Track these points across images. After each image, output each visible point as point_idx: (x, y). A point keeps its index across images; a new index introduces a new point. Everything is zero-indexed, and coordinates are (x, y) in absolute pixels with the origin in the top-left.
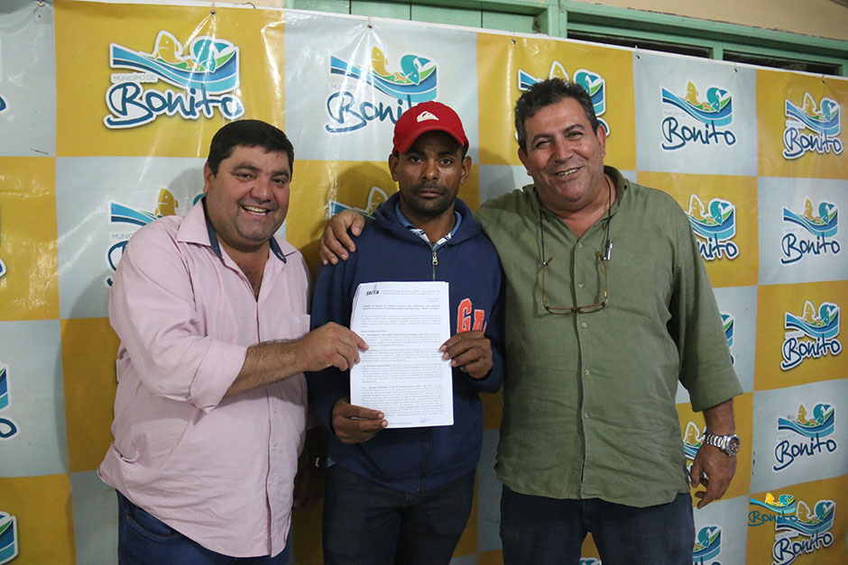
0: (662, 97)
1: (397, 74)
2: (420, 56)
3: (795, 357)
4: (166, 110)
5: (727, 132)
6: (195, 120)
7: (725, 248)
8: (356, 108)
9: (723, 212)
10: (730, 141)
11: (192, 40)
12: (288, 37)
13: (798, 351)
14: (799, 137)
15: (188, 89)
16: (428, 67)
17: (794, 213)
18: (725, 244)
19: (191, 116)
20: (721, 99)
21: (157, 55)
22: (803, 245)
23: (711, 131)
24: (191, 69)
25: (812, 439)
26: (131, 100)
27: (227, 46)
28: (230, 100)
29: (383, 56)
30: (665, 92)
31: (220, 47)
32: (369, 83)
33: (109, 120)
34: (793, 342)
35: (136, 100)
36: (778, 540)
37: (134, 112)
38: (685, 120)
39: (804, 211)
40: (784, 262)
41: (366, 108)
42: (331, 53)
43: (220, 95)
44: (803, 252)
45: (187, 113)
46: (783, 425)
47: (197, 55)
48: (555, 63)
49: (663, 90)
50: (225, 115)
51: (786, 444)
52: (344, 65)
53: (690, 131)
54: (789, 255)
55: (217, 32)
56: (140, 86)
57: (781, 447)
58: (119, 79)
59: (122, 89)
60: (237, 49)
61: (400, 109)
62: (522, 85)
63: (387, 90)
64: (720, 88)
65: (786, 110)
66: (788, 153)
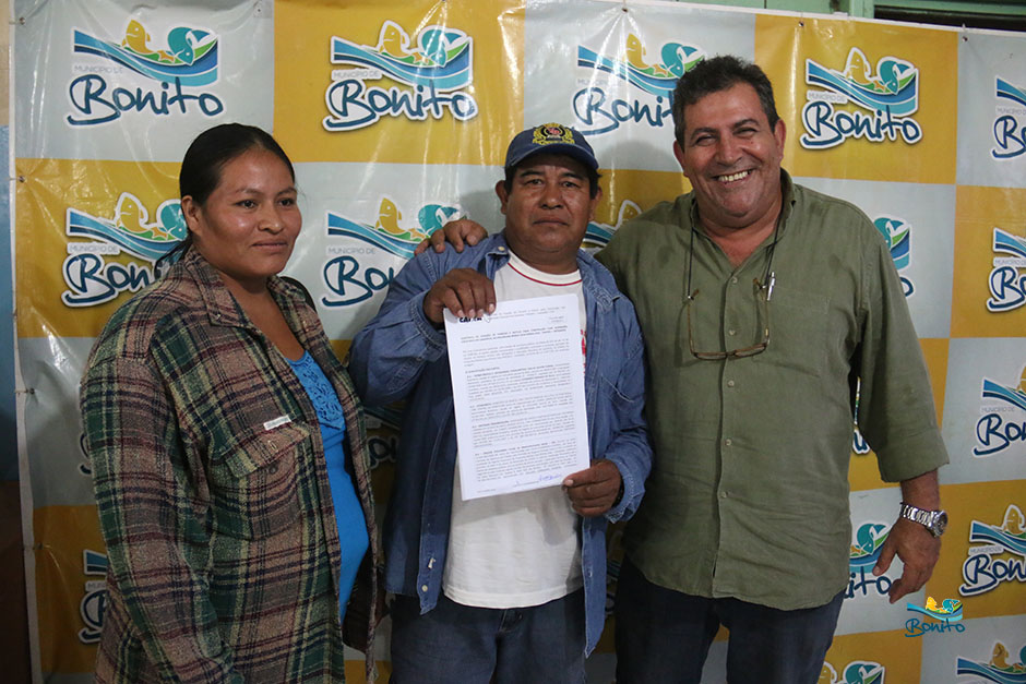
0: (996, 90)
1: (656, 66)
2: (685, 44)
4: (390, 110)
6: (421, 121)
8: (606, 107)
11: (420, 30)
12: (529, 25)
15: (415, 86)
16: (693, 57)
19: (418, 117)
21: (381, 49)
24: (418, 63)
26: (352, 99)
27: (459, 36)
28: (461, 98)
29: (640, 45)
30: (1000, 84)
31: (452, 37)
32: (623, 77)
33: (328, 122)
35: (358, 99)
37: (356, 112)
41: (619, 106)
42: (578, 42)
43: (449, 93)
45: (413, 113)
47: (425, 47)
48: (854, 50)
49: (999, 81)
50: (456, 115)
52: (594, 56)
55: (448, 21)
56: (362, 84)
58: (339, 75)
59: (343, 87)
60: (470, 40)
61: (659, 108)
62: (811, 79)
63: (644, 85)
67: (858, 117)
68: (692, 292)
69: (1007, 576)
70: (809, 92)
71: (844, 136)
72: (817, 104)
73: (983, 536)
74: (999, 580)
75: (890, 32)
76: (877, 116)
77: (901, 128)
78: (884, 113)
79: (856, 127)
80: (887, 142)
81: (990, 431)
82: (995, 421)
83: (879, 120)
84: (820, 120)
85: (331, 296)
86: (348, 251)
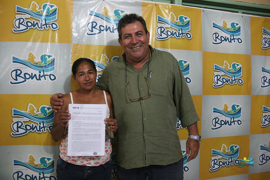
0: (213, 26)
1: (112, 16)
3: (267, 123)
5: (239, 39)
7: (238, 81)
8: (98, 27)
9: (237, 67)
10: (240, 42)
13: (268, 120)
14: (268, 41)
15: (40, 20)
16: (124, 14)
17: (266, 69)
18: (238, 79)
19: (41, 29)
20: (236, 27)
21: (31, 9)
23: (232, 38)
26: (21, 24)
27: (54, 6)
28: (54, 24)
29: (108, 10)
32: (103, 19)
33: (14, 30)
34: (266, 117)
35: (23, 23)
37: (22, 27)
38: (222, 34)
40: (262, 87)
41: (101, 27)
43: (51, 22)
45: (39, 28)
46: (262, 148)
47: (44, 9)
48: (171, 13)
49: (213, 23)
50: (52, 29)
51: (264, 156)
52: (93, 12)
53: (224, 38)
54: (264, 84)
55: (50, 2)
56: (24, 19)
57: (262, 156)
58: (18, 17)
59: (19, 20)
60: (57, 7)
61: (113, 28)
62: (159, 20)
63: (109, 21)
64: (236, 23)
65: (263, 31)
66: (264, 47)
67: (173, 31)
68: (127, 82)
69: (223, 165)
70: (158, 24)
71: (169, 37)
72: (161, 27)
73: (215, 153)
74: (221, 166)
75: (182, 8)
76: (178, 31)
77: (186, 35)
78: (181, 31)
79: (172, 34)
80: (182, 39)
81: (216, 122)
82: (217, 120)
83: (179, 32)
84: (161, 32)
85: (13, 81)
86: (19, 68)
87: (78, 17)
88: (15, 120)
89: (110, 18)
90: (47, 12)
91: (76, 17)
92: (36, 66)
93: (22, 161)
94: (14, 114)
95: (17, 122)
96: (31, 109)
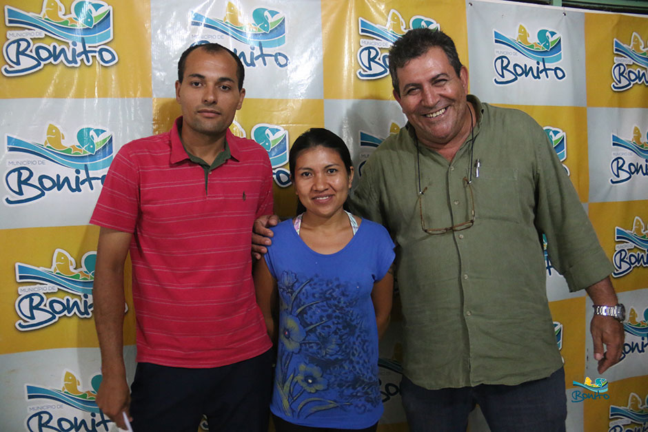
0: (494, 39)
1: (248, 24)
2: (270, 9)
3: (625, 266)
4: (52, 60)
5: (557, 68)
6: (76, 67)
9: (554, 138)
10: (560, 76)
11: (73, 1)
13: (628, 261)
14: (627, 71)
15: (70, 42)
16: (276, 18)
17: (623, 139)
19: (73, 65)
20: (551, 40)
21: (44, 15)
22: (632, 167)
23: (541, 68)
25: (643, 339)
26: (23, 53)
27: (103, 6)
28: (106, 50)
29: (238, 10)
30: (497, 34)
32: (228, 34)
33: (6, 70)
34: (623, 253)
35: (28, 52)
36: (612, 426)
37: (26, 62)
38: (516, 58)
39: (632, 137)
40: (613, 182)
43: (97, 47)
44: (631, 173)
45: (69, 62)
47: (77, 14)
48: (392, 11)
49: (495, 32)
50: (102, 63)
52: (202, 17)
53: (522, 68)
54: (618, 176)
56: (31, 41)
58: (13, 35)
59: (16, 44)
60: (111, 8)
61: (252, 54)
62: (363, 31)
63: (241, 38)
64: (550, 30)
65: (615, 48)
66: (616, 86)
70: (362, 40)
72: (368, 48)
84: (370, 60)
85: (13, 197)
86: (25, 163)
87: (164, 32)
88: (24, 290)
89: (243, 31)
90: (86, 22)
91: (159, 31)
92: (68, 157)
93: (49, 388)
94: (21, 277)
95: (30, 296)
96: (62, 261)
